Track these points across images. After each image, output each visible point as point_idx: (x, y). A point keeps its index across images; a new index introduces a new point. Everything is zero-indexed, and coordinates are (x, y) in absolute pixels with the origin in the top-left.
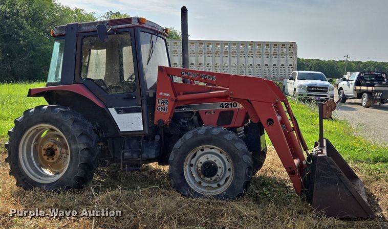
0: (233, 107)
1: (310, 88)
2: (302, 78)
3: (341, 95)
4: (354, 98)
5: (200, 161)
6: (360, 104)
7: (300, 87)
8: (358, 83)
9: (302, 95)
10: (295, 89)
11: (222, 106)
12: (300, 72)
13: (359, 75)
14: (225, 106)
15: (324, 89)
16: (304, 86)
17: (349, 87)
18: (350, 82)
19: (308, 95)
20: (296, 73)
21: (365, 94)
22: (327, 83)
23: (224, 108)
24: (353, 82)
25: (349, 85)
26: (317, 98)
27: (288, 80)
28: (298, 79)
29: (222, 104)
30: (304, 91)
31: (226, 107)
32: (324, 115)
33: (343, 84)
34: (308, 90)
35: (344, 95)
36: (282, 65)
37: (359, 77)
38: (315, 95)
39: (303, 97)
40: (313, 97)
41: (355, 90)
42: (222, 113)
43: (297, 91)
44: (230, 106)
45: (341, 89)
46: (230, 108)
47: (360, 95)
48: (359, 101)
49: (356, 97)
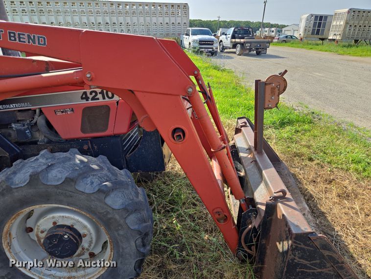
0: (107, 99)
1: (201, 42)
2: (194, 33)
3: (221, 46)
4: (230, 48)
5: (42, 228)
6: (235, 53)
7: (194, 41)
8: (233, 37)
9: (195, 48)
10: (190, 43)
11: (85, 97)
12: (193, 28)
13: (234, 30)
14: (91, 97)
15: (211, 43)
16: (197, 41)
17: (227, 40)
18: (228, 36)
19: (200, 48)
20: (189, 30)
21: (238, 45)
22: (213, 37)
23: (90, 101)
24: (230, 36)
25: (227, 38)
26: (206, 50)
27: (184, 36)
28: (192, 35)
29: (85, 93)
30: (197, 45)
31: (93, 99)
32: (267, 103)
33: (223, 38)
34: (200, 44)
35: (223, 47)
36: (179, 23)
37: (234, 31)
38: (205, 48)
39: (196, 50)
40: (203, 49)
41: (231, 42)
42: (87, 110)
43: (191, 45)
44: (99, 96)
45: (221, 41)
46: (101, 100)
47: (234, 46)
48: (234, 50)
49: (232, 47)
